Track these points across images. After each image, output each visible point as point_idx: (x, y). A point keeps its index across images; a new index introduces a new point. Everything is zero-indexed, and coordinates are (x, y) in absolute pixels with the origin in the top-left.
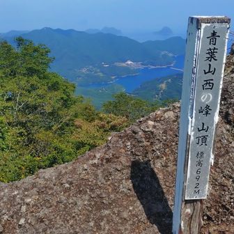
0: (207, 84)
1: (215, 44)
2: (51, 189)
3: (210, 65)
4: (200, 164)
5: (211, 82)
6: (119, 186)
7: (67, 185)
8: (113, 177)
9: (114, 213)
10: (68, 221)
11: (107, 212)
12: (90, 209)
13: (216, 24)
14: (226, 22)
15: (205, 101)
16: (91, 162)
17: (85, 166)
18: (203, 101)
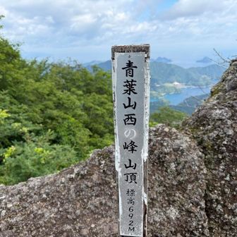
0: (128, 119)
1: (132, 76)
2: (31, 197)
3: (129, 99)
4: (131, 201)
5: (133, 116)
6: (88, 202)
7: (44, 196)
8: (83, 193)
9: (75, 229)
10: (32, 231)
11: (69, 227)
12: (55, 222)
13: (132, 54)
14: (144, 51)
15: (129, 138)
16: (68, 176)
17: (63, 180)
18: (127, 136)
